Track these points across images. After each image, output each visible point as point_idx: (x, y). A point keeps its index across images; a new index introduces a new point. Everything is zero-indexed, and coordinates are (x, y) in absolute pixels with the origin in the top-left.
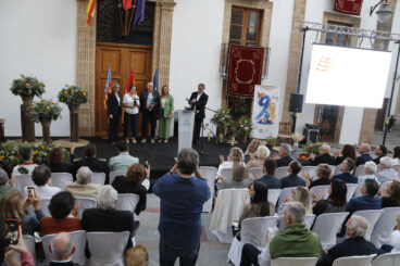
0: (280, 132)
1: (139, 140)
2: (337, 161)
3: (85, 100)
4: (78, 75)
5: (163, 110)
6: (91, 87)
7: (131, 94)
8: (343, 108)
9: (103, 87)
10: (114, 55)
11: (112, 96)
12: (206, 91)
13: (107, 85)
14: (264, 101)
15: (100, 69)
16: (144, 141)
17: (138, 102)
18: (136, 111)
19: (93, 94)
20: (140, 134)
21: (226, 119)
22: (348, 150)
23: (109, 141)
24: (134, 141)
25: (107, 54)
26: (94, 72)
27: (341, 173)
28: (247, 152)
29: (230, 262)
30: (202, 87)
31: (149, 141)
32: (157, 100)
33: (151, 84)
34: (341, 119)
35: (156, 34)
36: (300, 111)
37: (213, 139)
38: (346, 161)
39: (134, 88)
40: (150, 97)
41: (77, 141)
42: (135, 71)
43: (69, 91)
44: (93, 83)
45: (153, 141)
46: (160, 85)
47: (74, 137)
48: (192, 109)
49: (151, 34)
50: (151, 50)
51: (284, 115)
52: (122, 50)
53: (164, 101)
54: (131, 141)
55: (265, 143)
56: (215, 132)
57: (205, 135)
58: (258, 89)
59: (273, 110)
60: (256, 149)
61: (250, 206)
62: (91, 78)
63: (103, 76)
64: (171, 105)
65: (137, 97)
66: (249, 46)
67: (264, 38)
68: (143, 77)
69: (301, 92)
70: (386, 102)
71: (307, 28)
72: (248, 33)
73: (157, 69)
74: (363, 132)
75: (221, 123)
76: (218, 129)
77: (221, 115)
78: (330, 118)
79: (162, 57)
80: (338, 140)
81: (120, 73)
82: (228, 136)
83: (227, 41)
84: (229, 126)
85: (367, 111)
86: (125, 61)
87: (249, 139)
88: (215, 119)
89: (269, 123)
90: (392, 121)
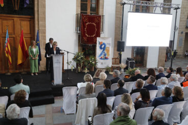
0: (112, 64)
2: (145, 78)
8: (147, 47)
10: (10, 22)
13: (6, 41)
14: (103, 46)
21: (82, 58)
22: (151, 71)
27: (148, 84)
28: (94, 77)
34: (147, 53)
35: (36, 9)
36: (123, 51)
37: (74, 70)
38: (150, 77)
42: (24, 32)
49: (33, 9)
50: (33, 18)
51: (114, 53)
52: (15, 19)
55: (105, 70)
56: (75, 66)
58: (98, 40)
59: (108, 51)
60: (99, 74)
61: (97, 108)
63: (4, 36)
66: (92, 15)
67: (100, 10)
68: (29, 36)
69: (123, 41)
70: (172, 42)
71: (125, 3)
72: (91, 7)
73: (38, 30)
74: (159, 61)
75: (79, 60)
76: (77, 64)
77: (78, 56)
78: (140, 53)
79: (40, 23)
80: (146, 66)
81: (14, 34)
82: (83, 68)
83: (79, 12)
84: (83, 62)
85: (161, 49)
86: (18, 26)
87: (95, 69)
88: (75, 59)
89: (106, 58)
90: (175, 53)
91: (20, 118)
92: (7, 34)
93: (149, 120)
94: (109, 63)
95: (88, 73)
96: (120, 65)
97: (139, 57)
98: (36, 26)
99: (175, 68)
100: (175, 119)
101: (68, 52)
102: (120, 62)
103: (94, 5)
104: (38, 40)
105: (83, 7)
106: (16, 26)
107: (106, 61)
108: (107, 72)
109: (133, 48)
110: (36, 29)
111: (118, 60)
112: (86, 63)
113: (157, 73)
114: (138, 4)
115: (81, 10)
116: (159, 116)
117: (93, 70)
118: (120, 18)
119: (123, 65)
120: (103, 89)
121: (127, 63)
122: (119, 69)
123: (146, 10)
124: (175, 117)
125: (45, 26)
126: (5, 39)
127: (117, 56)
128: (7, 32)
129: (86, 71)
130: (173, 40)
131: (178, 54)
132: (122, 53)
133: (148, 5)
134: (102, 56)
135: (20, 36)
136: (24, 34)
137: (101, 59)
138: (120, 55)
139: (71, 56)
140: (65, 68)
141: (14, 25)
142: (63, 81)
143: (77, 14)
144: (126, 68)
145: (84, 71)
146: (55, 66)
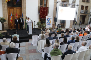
4: (3, 15)
8: (66, 20)
9: (10, 17)
10: (12, 10)
13: (11, 17)
15: (9, 13)
28: (45, 31)
29: (42, 57)
34: (66, 23)
35: (22, 4)
37: (37, 29)
41: (4, 31)
49: (21, 4)
50: (21, 8)
52: (14, 8)
66: (45, 7)
67: (48, 5)
68: (19, 15)
69: (57, 17)
70: (75, 19)
71: (57, 3)
72: (44, 4)
74: (70, 26)
75: (39, 25)
76: (38, 26)
77: (39, 23)
78: (63, 23)
79: (24, 10)
80: (65, 27)
81: (14, 14)
82: (40, 28)
83: (39, 6)
84: (41, 26)
85: (71, 21)
86: (15, 11)
87: (45, 28)
88: (37, 24)
89: (50, 24)
90: (76, 23)
91: (16, 48)
92: (11, 14)
93: (66, 49)
94: (51, 26)
95: (42, 30)
96: (55, 27)
97: (63, 24)
98: (22, 11)
99: (76, 28)
100: (75, 48)
101: (34, 22)
102: (55, 26)
103: (45, 3)
104: (23, 16)
105: (41, 4)
107: (49, 25)
108: (50, 30)
109: (60, 20)
110: (22, 12)
111: (54, 25)
112: (42, 26)
113: (69, 31)
114: (63, 3)
115: (40, 5)
116: (70, 48)
117: (44, 29)
118: (56, 8)
119: (56, 27)
120: (48, 37)
121: (58, 26)
122: (55, 28)
123: (66, 6)
124: (76, 48)
125: (26, 11)
127: (54, 23)
129: (42, 29)
130: (75, 18)
131: (77, 23)
132: (56, 22)
133: (66, 4)
134: (48, 23)
137: (48, 24)
138: (55, 23)
139: (36, 23)
140: (33, 28)
142: (32, 33)
143: (39, 7)
144: (57, 28)
145: (41, 29)
146: (29, 27)
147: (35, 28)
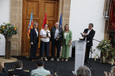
1: (49, 58)
3: (15, 33)
4: (11, 16)
5: (65, 40)
6: (20, 24)
7: (45, 30)
9: (27, 25)
11: (33, 31)
12: (94, 29)
13: (30, 24)
15: (25, 13)
16: (52, 59)
17: (49, 35)
18: (48, 40)
19: (21, 29)
20: (50, 55)
21: (108, 47)
23: (30, 59)
24: (46, 59)
25: (30, 4)
26: (21, 15)
30: (91, 25)
31: (55, 59)
32: (61, 34)
33: (58, 23)
39: (47, 25)
40: (57, 31)
41: (9, 58)
42: (48, 15)
43: (6, 26)
44: (21, 22)
45: (58, 60)
46: (64, 24)
47: (7, 56)
48: (84, 40)
53: (66, 34)
54: (44, 59)
56: (100, 56)
57: (93, 57)
62: (19, 18)
64: (70, 37)
65: (49, 31)
68: (52, 19)
73: (62, 14)
75: (104, 49)
76: (102, 53)
77: (104, 44)
79: (65, 5)
81: (38, 16)
82: (109, 58)
84: (110, 52)
86: (41, 9)
92: (32, 16)
98: (60, 9)
104: (61, 24)
106: (40, 8)
110: (60, 12)
125: (69, 10)
126: (29, 22)
128: (32, 14)
135: (43, 19)
136: (47, 17)
141: (38, 7)
146: (77, 52)
147: (94, 59)
